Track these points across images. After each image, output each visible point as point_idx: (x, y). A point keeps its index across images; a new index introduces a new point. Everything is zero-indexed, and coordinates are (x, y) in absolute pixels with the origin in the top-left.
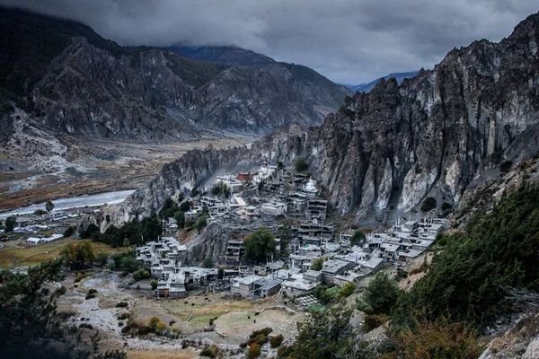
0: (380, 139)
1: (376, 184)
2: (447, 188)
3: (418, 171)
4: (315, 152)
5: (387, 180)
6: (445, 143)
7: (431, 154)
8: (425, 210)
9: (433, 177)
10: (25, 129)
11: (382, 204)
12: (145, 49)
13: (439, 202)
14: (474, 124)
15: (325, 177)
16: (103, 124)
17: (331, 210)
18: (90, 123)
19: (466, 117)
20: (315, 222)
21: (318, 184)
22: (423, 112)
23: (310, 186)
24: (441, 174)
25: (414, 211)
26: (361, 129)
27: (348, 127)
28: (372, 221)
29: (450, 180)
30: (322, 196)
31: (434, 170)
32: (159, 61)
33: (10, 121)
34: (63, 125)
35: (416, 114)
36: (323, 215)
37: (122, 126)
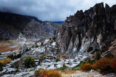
0: (76, 28)
1: (73, 43)
2: (97, 44)
3: (87, 38)
4: (58, 34)
5: (77, 41)
6: (97, 28)
7: (92, 32)
8: (88, 51)
9: (93, 40)
10: (21, 37)
11: (75, 49)
12: (46, 21)
13: (94, 49)
14: (109, 22)
15: (59, 41)
16: (35, 35)
17: (58, 51)
18: (33, 35)
19: (106, 19)
20: (52, 55)
21: (57, 43)
22: (91, 19)
23: (54, 44)
24: (95, 38)
25: (85, 52)
26: (71, 26)
27: (67, 26)
28: (70, 55)
29: (98, 41)
30: (57, 47)
31: (93, 37)
32: (49, 23)
33: (19, 35)
34: (28, 36)
35: (89, 20)
36: (55, 53)
37: (39, 36)
